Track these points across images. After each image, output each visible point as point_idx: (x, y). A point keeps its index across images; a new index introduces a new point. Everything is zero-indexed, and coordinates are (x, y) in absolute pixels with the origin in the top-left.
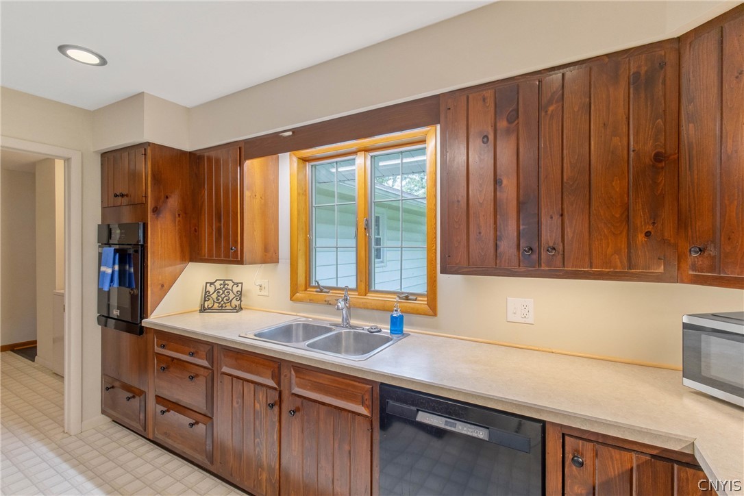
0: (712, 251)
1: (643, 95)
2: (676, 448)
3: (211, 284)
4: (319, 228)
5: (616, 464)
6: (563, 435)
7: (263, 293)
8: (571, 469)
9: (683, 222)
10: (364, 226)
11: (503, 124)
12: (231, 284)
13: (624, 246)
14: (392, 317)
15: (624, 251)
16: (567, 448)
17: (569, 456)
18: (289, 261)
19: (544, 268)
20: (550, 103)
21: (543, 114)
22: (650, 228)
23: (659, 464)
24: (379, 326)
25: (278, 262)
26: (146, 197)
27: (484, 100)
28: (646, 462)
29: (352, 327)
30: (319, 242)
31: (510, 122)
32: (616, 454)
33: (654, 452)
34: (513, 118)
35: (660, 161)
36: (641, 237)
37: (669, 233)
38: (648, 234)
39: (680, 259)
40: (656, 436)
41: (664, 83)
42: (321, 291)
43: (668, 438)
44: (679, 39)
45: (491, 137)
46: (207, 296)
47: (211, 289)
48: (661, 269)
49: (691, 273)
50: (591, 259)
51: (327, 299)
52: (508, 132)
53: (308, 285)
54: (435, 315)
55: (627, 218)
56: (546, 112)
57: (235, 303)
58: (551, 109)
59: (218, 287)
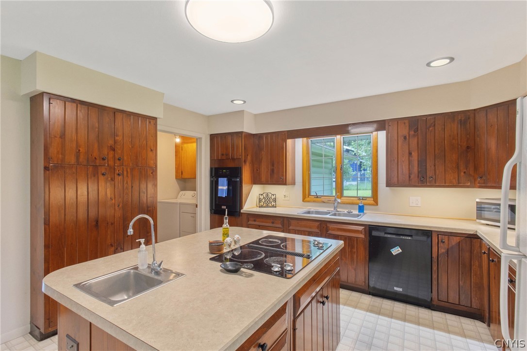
0: (484, 178)
1: (463, 127)
2: (472, 233)
3: (261, 195)
4: (313, 169)
5: (455, 241)
6: (438, 235)
7: (286, 199)
8: (441, 245)
9: (476, 168)
10: (340, 168)
11: (412, 133)
12: (270, 195)
13: (457, 176)
14: (359, 206)
15: (457, 179)
16: (439, 239)
17: (440, 241)
18: (301, 184)
19: (428, 184)
20: (430, 127)
21: (428, 130)
22: (465, 170)
23: (467, 239)
24: (352, 211)
25: (295, 184)
26: (242, 155)
27: (405, 123)
28: (464, 239)
29: (338, 211)
30: (313, 176)
31: (415, 132)
32: (455, 238)
33: (466, 236)
34: (416, 130)
35: (468, 149)
36: (462, 174)
37: (472, 172)
38: (465, 172)
39: (475, 180)
40: (466, 230)
41: (470, 123)
42: (317, 197)
43: (470, 230)
44: (474, 110)
45: (407, 137)
46: (260, 201)
47: (262, 197)
48: (469, 184)
49: (478, 185)
50: (445, 181)
51: (323, 200)
52: (414, 136)
53: (309, 194)
54: (377, 205)
55: (458, 167)
56: (429, 130)
57: (273, 203)
58: (431, 129)
59: (265, 196)
